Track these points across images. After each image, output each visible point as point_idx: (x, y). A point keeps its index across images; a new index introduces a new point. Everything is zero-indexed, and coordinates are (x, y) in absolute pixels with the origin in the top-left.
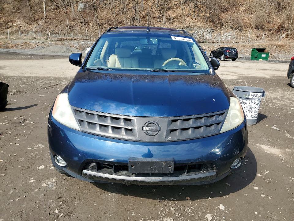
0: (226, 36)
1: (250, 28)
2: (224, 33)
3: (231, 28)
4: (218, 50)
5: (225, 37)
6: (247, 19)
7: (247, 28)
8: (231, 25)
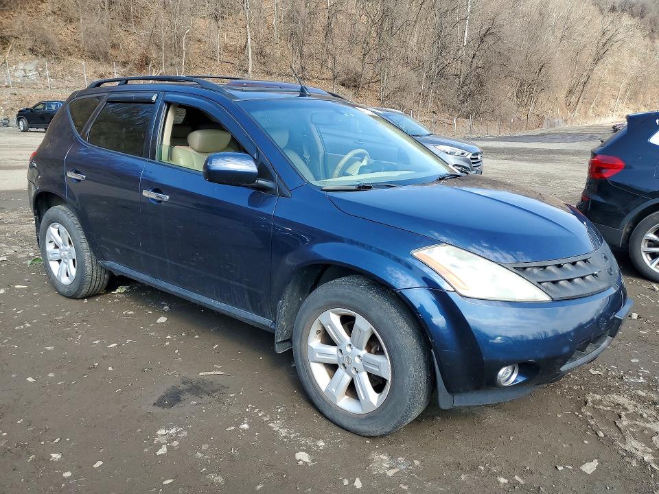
0: (24, 70)
1: (79, 56)
2: (16, 63)
3: (32, 50)
4: (41, 107)
5: (20, 73)
6: (63, 34)
7: (70, 54)
8: (29, 45)
